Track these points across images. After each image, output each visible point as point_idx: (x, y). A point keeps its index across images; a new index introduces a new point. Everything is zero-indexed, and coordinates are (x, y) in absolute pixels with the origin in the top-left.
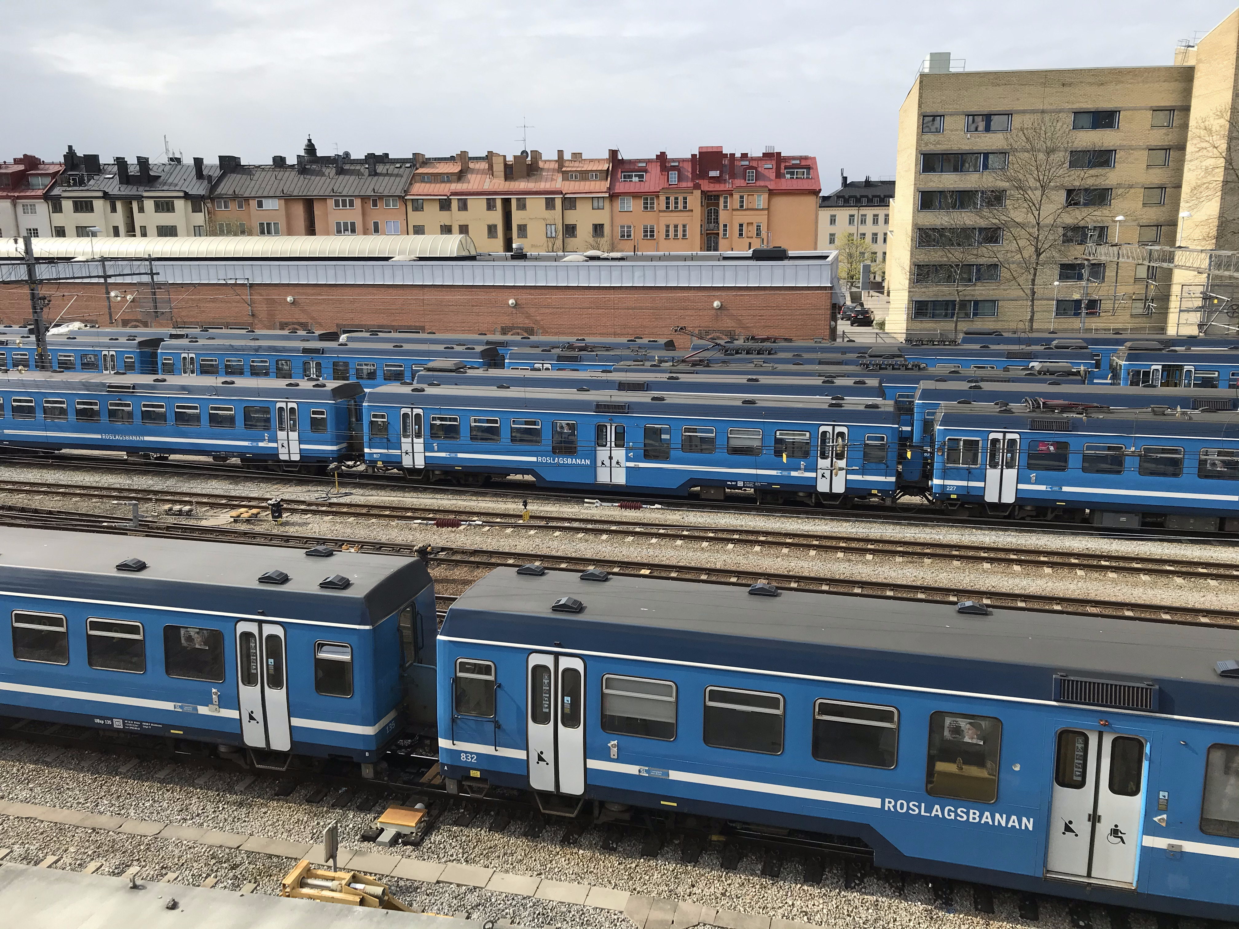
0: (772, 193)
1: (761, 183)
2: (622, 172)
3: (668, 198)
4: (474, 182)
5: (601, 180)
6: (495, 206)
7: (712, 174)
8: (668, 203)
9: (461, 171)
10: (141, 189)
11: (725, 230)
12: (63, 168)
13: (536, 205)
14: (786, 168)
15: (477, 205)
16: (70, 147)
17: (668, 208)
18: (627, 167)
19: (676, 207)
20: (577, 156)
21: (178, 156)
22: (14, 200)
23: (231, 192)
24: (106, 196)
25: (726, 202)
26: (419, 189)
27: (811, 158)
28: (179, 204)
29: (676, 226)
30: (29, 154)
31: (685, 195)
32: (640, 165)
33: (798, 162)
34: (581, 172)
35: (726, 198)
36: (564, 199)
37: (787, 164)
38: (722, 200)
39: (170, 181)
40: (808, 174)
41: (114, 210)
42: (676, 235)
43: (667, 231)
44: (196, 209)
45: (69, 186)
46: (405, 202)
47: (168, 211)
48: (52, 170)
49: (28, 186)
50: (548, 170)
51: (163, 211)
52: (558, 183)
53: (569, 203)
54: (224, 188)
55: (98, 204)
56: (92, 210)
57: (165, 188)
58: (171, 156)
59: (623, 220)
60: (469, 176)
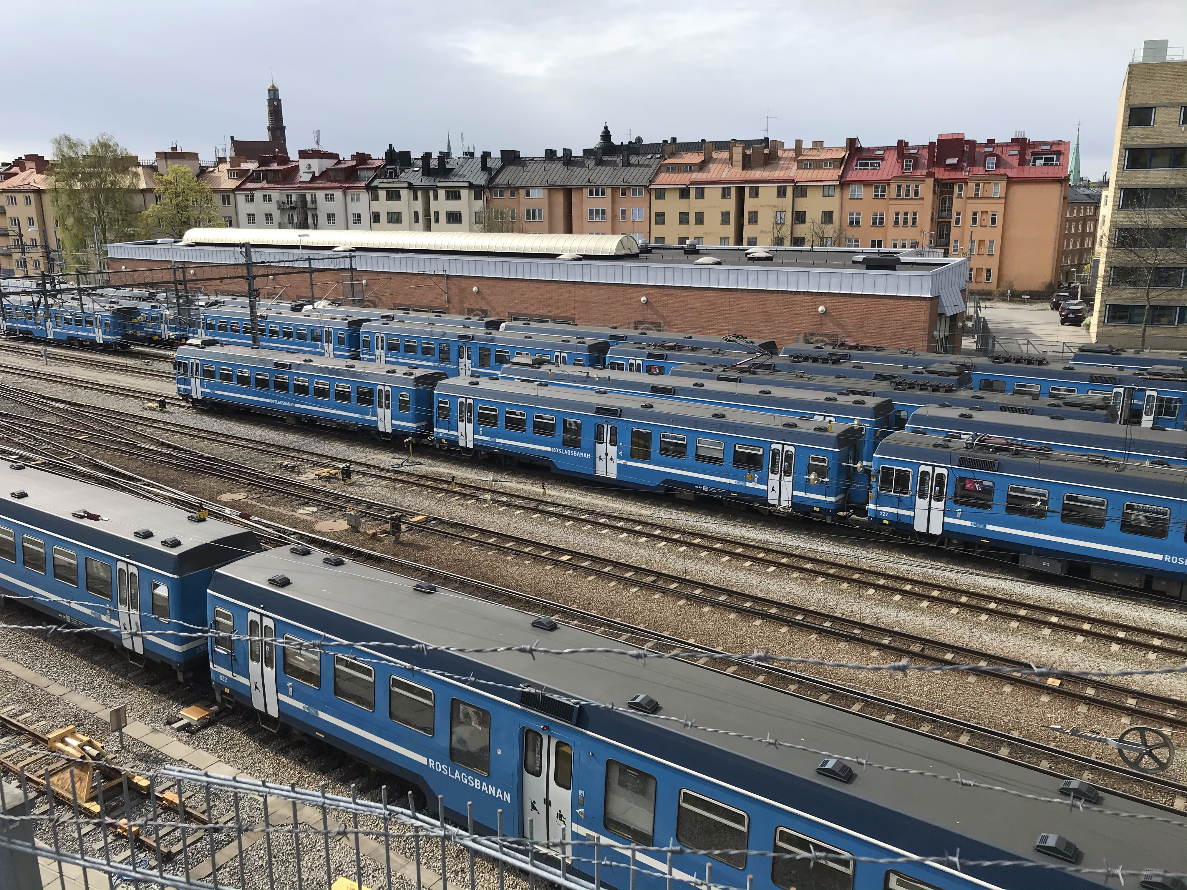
0: (1011, 181)
1: (1002, 171)
2: (858, 160)
3: (899, 186)
4: (715, 172)
5: (835, 168)
6: (729, 194)
7: (949, 161)
8: (899, 191)
9: (704, 161)
10: (438, 180)
11: (958, 219)
12: (383, 163)
13: (768, 193)
14: (1033, 154)
15: (713, 193)
16: (391, 145)
17: (899, 195)
18: (864, 155)
19: (907, 195)
20: (818, 145)
21: (471, 150)
22: (345, 190)
23: (506, 182)
24: (411, 186)
25: (960, 190)
26: (664, 178)
27: (1065, 143)
28: (464, 193)
29: (906, 214)
30: (360, 151)
31: (917, 183)
32: (878, 152)
33: (1048, 147)
34: (815, 161)
35: (961, 186)
36: (795, 188)
37: (1036, 150)
38: (956, 189)
39: (461, 172)
40: (1058, 160)
41: (416, 198)
42: (905, 223)
43: (897, 218)
44: (477, 197)
45: (386, 178)
46: (649, 191)
47: (456, 199)
48: (377, 164)
49: (357, 179)
50: (786, 158)
51: (452, 199)
52: (793, 172)
53: (800, 191)
54: (501, 179)
55: (404, 193)
56: (399, 199)
57: (456, 179)
58: (466, 151)
59: (851, 207)
60: (711, 165)
